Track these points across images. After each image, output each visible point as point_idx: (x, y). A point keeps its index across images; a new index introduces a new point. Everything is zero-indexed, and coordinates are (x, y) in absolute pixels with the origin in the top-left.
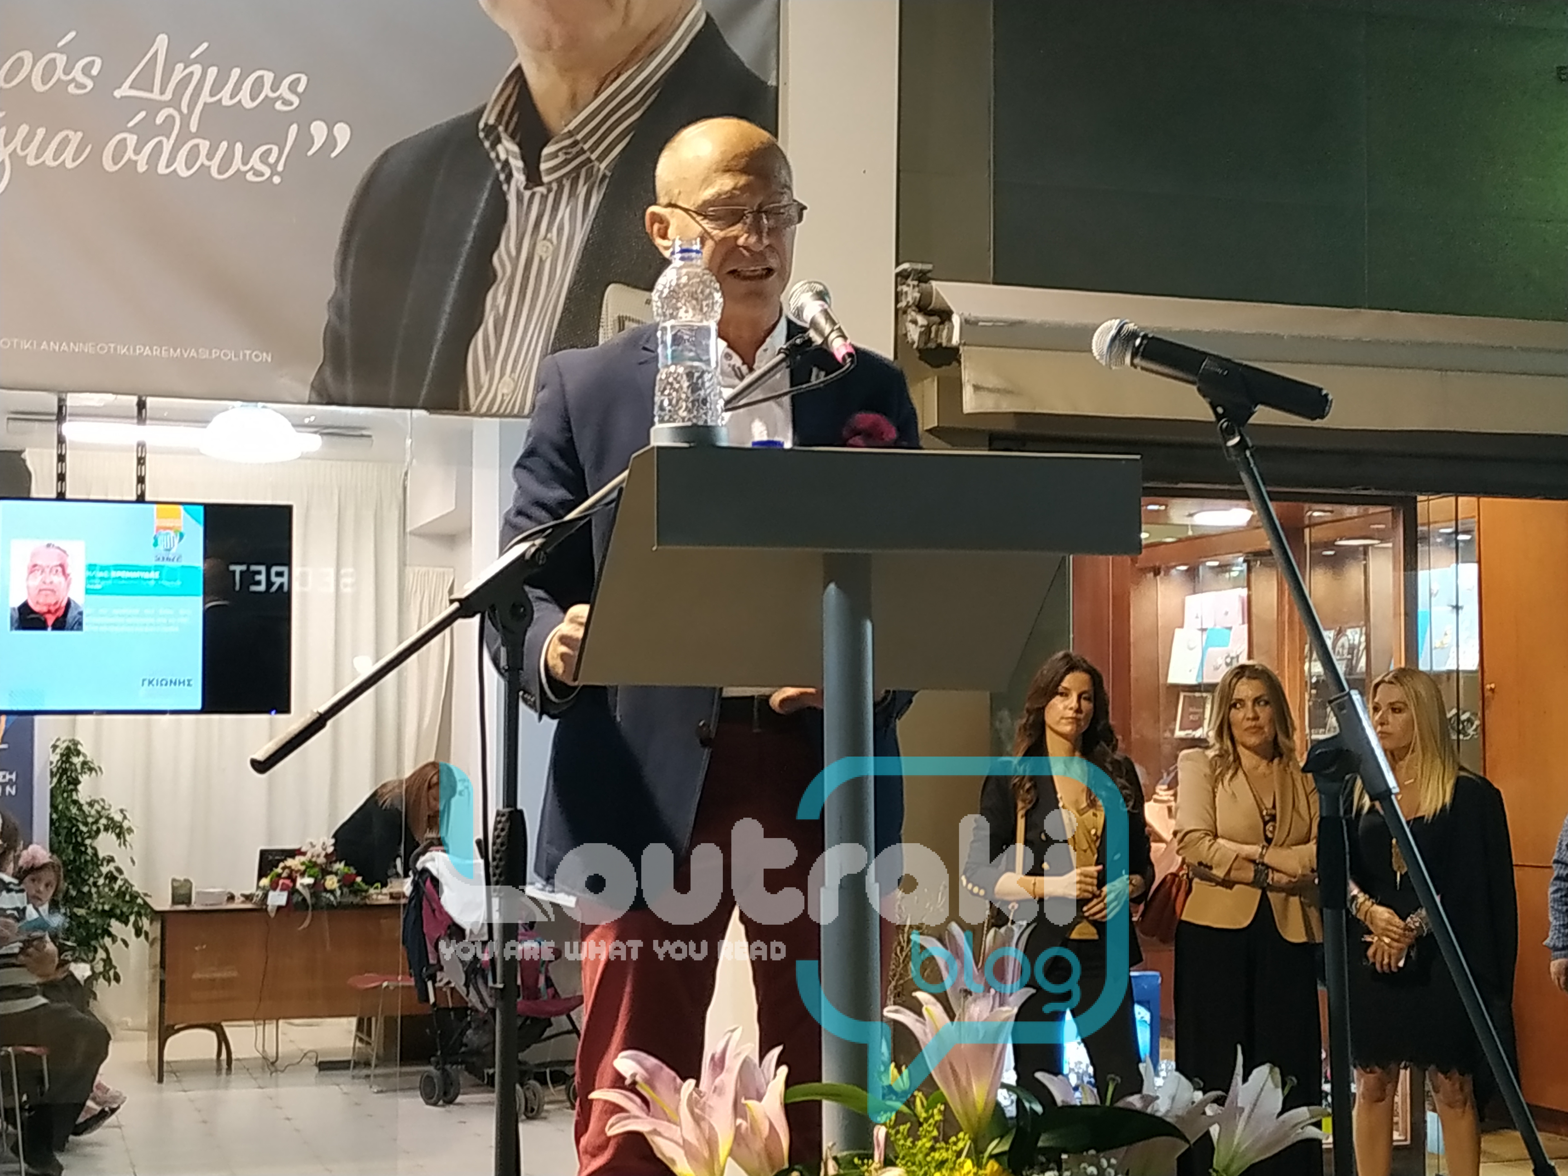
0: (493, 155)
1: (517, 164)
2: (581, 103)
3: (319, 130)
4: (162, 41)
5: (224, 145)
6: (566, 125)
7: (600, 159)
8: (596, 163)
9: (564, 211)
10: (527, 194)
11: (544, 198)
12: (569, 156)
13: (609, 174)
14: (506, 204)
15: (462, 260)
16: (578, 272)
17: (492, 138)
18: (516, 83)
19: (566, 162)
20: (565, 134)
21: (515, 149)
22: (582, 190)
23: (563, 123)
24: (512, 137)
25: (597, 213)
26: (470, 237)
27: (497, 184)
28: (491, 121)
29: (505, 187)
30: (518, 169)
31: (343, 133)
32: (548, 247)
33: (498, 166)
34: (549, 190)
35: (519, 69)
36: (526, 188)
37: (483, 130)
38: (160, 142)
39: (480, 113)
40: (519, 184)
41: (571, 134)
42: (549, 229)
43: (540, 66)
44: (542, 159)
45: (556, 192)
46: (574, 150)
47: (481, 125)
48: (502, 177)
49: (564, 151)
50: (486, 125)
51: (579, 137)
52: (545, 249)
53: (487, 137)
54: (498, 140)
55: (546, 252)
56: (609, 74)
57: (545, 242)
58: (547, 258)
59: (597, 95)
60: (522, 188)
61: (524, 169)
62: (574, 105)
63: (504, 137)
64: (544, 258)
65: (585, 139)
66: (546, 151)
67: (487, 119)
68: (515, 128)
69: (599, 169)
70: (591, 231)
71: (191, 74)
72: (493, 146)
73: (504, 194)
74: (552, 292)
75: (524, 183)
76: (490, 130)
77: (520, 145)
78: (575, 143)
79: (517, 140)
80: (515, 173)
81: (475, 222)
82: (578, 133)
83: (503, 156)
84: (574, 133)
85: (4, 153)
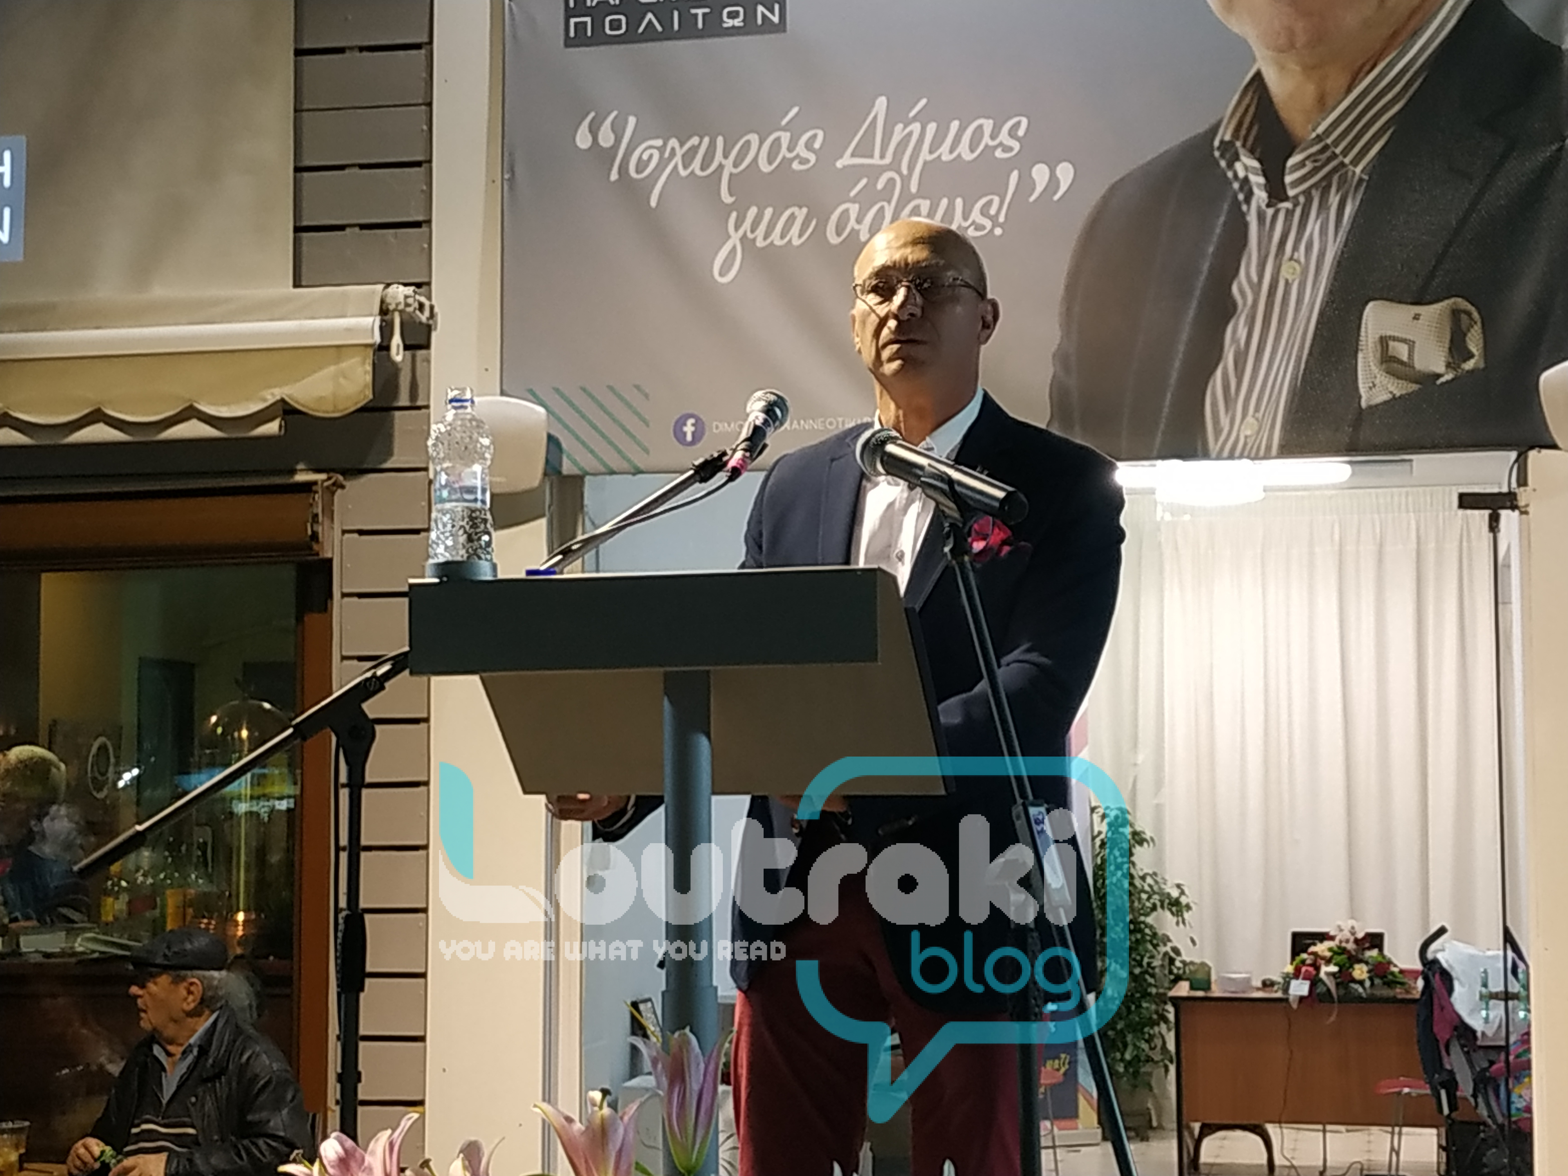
0: (1230, 174)
1: (1257, 180)
2: (1330, 102)
3: (1040, 174)
4: (881, 103)
5: (944, 202)
6: (1314, 130)
7: (1355, 162)
8: (1351, 167)
9: (1313, 226)
10: (1270, 212)
11: (1289, 213)
12: (1317, 164)
13: (1366, 177)
14: (1246, 225)
15: (1197, 293)
16: (1331, 292)
17: (1228, 156)
18: (1254, 92)
19: (1316, 170)
20: (1314, 139)
21: (1255, 164)
22: (1334, 200)
23: (1310, 127)
24: (1252, 152)
25: (1352, 224)
26: (1205, 267)
27: (1236, 204)
28: (1227, 138)
29: (1244, 208)
30: (1258, 185)
31: (1065, 173)
32: (1295, 269)
33: (1236, 186)
34: (1296, 205)
35: (1258, 76)
36: (1268, 205)
37: (1219, 148)
38: (882, 208)
39: (1214, 131)
40: (1261, 201)
41: (1319, 138)
42: (1295, 248)
43: (1282, 68)
44: (1287, 171)
45: (1305, 205)
46: (1324, 157)
47: (1216, 143)
48: (1241, 197)
49: (1312, 159)
50: (1222, 142)
51: (1329, 141)
52: (1291, 271)
53: (1222, 156)
54: (1237, 158)
55: (1293, 274)
56: (1364, 65)
57: (1293, 262)
58: (1293, 280)
59: (1349, 90)
60: (1263, 206)
61: (1265, 186)
62: (1323, 105)
63: (1242, 152)
64: (1290, 281)
65: (1336, 143)
66: (1291, 162)
67: (1223, 135)
68: (1253, 144)
69: (1354, 173)
70: (1345, 246)
71: (910, 134)
72: (1230, 165)
73: (1243, 215)
74: (1300, 318)
75: (1266, 201)
76: (1226, 146)
77: (1260, 160)
78: (1326, 148)
79: (1257, 155)
80: (1256, 190)
81: (1211, 250)
82: (1328, 137)
83: (1241, 174)
84: (1323, 137)
85: (735, 238)
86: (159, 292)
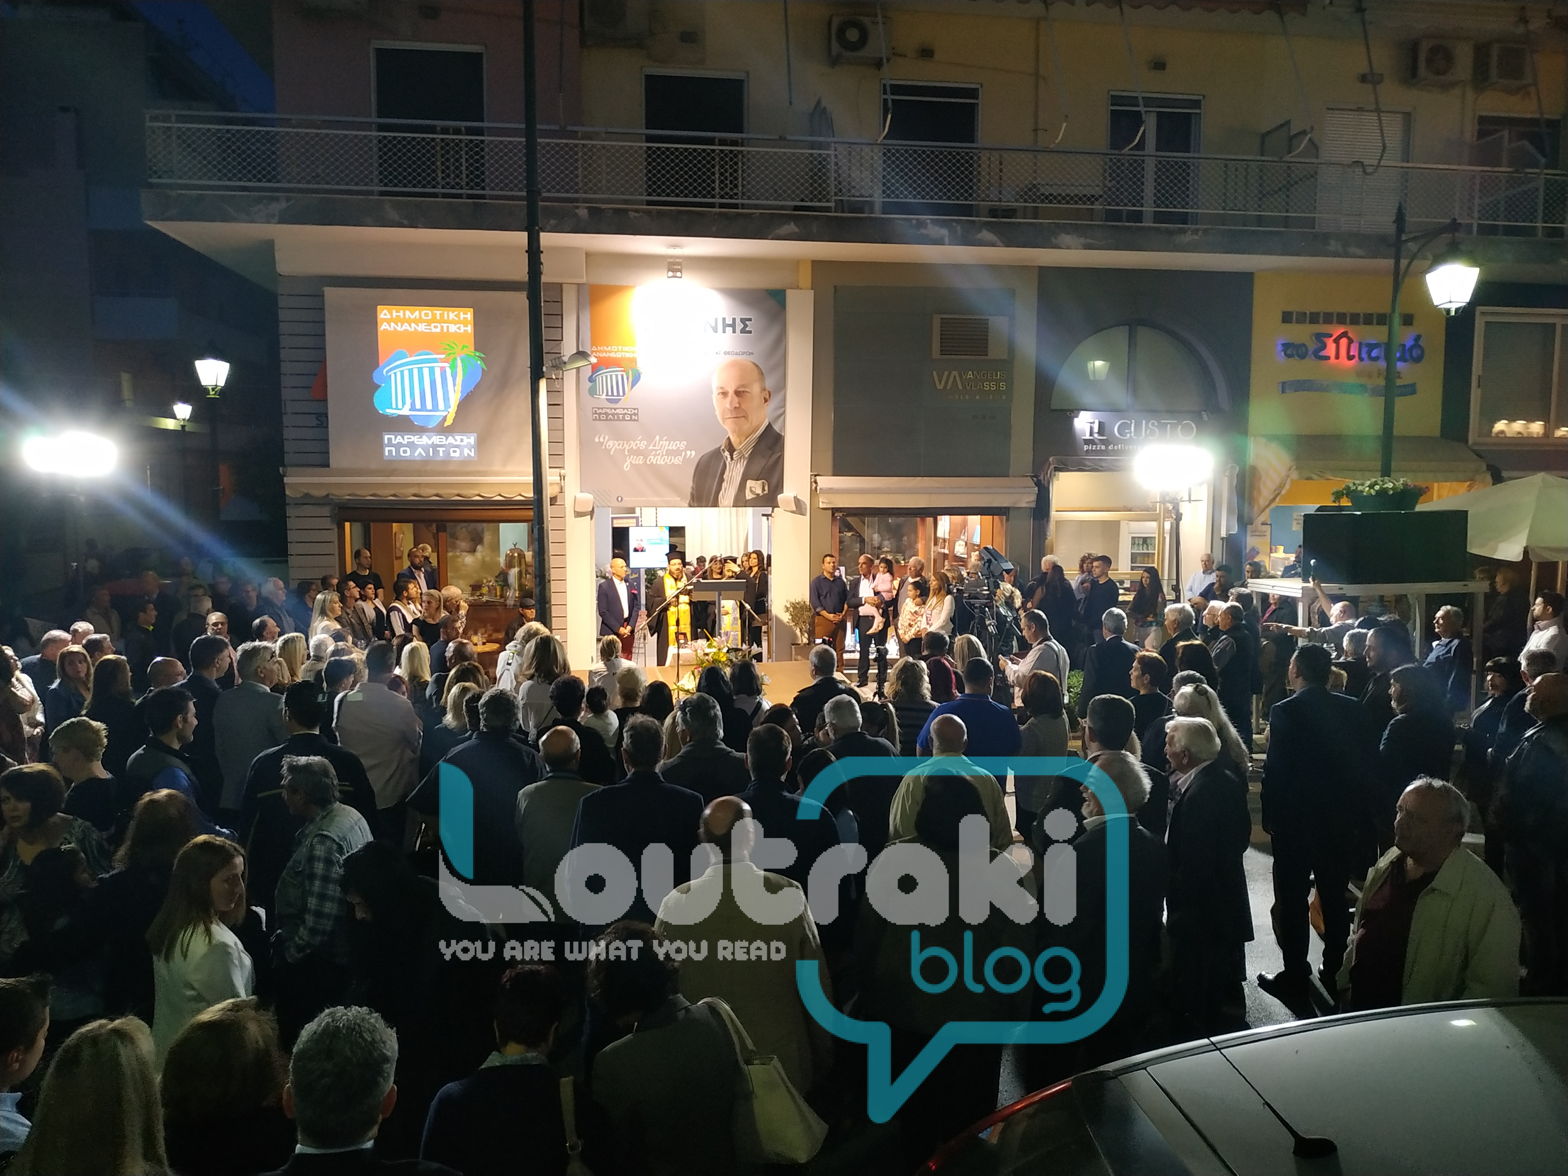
0: (724, 455)
3: (688, 453)
4: (658, 437)
5: (670, 457)
8: (745, 455)
9: (738, 466)
10: (731, 463)
11: (734, 463)
12: (739, 454)
13: (748, 457)
14: (726, 465)
16: (742, 478)
17: (723, 451)
18: (728, 440)
20: (739, 449)
22: (742, 461)
23: (738, 447)
25: (746, 466)
26: (719, 472)
27: (725, 461)
33: (725, 457)
34: (735, 461)
35: (729, 438)
36: (731, 461)
37: (721, 450)
38: (658, 458)
39: (720, 447)
42: (735, 469)
43: (733, 436)
44: (734, 455)
45: (737, 461)
48: (725, 459)
51: (741, 450)
55: (735, 474)
56: (747, 436)
57: (735, 472)
62: (741, 443)
63: (726, 451)
65: (743, 450)
66: (735, 453)
67: (722, 448)
68: (728, 449)
70: (744, 469)
71: (663, 443)
72: (724, 453)
73: (726, 463)
74: (736, 482)
77: (729, 453)
81: (720, 469)
85: (628, 462)
86: (509, 468)
